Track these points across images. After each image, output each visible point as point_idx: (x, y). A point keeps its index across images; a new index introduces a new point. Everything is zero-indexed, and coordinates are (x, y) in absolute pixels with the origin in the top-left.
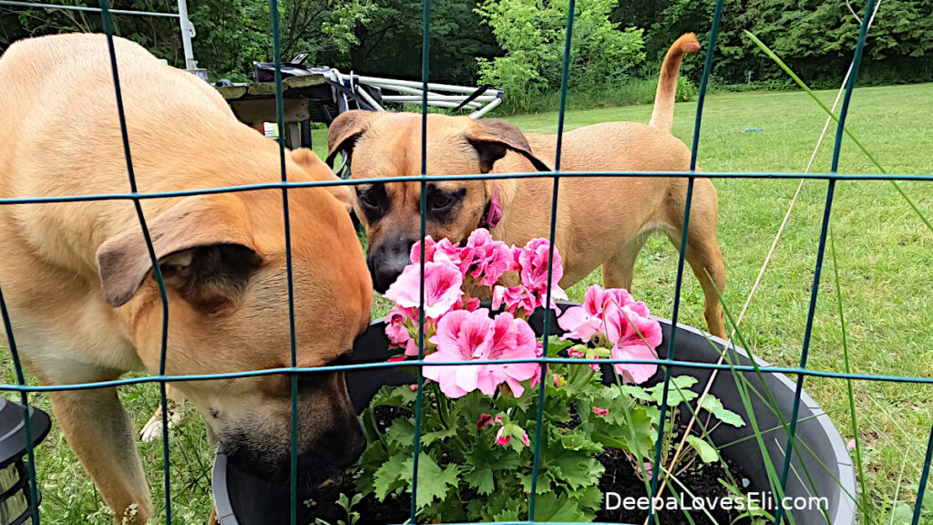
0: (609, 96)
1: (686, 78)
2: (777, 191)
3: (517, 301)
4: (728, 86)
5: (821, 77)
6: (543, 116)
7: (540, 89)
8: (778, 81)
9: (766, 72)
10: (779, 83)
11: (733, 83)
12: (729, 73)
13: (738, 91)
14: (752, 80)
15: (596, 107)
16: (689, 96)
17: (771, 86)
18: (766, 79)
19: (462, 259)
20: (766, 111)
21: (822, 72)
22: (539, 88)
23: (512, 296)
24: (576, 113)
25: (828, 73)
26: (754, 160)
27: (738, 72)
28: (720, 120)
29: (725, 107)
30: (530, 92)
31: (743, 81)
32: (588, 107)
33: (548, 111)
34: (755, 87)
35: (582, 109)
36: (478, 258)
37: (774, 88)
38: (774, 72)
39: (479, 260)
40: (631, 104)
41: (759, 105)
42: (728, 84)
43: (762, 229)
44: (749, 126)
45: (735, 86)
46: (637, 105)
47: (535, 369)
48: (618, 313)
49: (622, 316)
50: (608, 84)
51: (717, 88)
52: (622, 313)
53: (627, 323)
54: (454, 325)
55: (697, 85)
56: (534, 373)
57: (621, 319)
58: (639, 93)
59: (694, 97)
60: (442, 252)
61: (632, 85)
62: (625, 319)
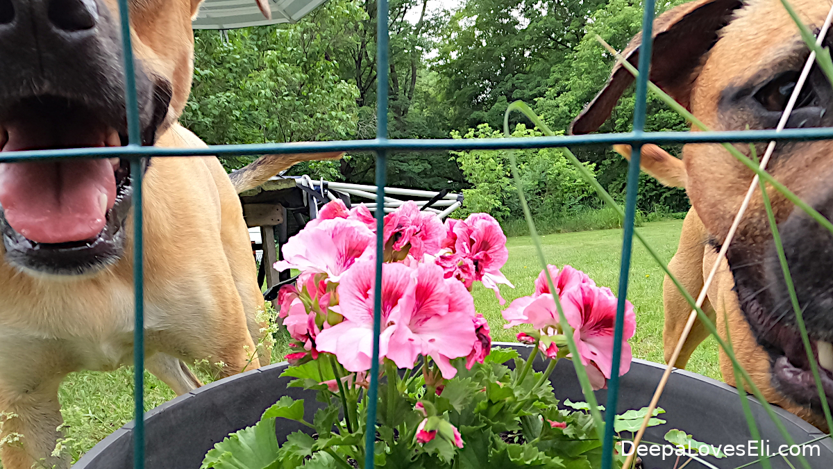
0: (565, 222)
12: (674, 203)
15: (553, 232)
32: (547, 233)
36: (402, 227)
40: (585, 229)
45: (680, 214)
46: (590, 230)
47: (473, 344)
48: (580, 291)
49: (586, 294)
50: (564, 213)
51: (663, 216)
52: (586, 290)
53: (593, 303)
54: (362, 282)
55: (645, 213)
56: (471, 349)
57: (584, 298)
58: (592, 220)
59: (642, 224)
60: (358, 219)
61: (585, 213)
62: (589, 299)
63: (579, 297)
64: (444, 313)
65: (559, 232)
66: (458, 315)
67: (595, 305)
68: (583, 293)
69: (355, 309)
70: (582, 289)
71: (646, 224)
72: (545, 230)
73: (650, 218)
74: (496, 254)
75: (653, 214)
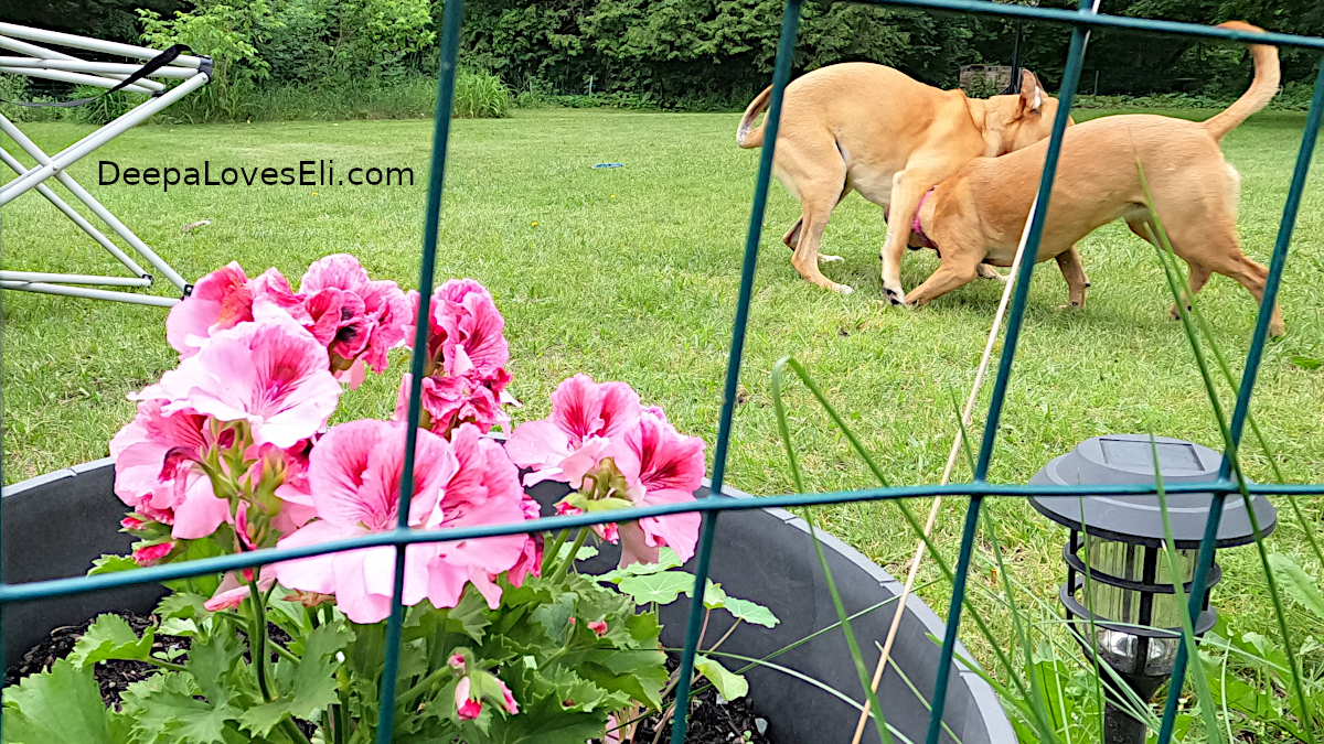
0: (374, 99)
1: (497, 78)
2: (660, 256)
3: (457, 406)
4: (561, 98)
5: (691, 93)
6: (260, 127)
7: (255, 80)
8: (631, 94)
9: (615, 79)
10: (632, 97)
11: (568, 93)
12: (561, 77)
13: (574, 106)
14: (594, 91)
15: (352, 117)
16: (503, 108)
17: (622, 101)
18: (614, 91)
19: (315, 317)
20: (620, 138)
21: (692, 86)
22: (252, 77)
23: (443, 395)
24: (319, 125)
25: (700, 88)
26: (618, 209)
27: (573, 77)
28: (557, 148)
29: (560, 130)
30: (237, 82)
31: (582, 92)
32: (340, 117)
33: (269, 120)
34: (599, 101)
35: (329, 120)
36: (351, 316)
37: (625, 105)
38: (627, 80)
39: (355, 319)
40: (412, 116)
41: (609, 129)
42: (559, 94)
43: (649, 314)
44: (601, 158)
45: (570, 98)
46: (421, 118)
47: (522, 546)
48: (639, 426)
49: (648, 433)
50: (373, 80)
51: (543, 100)
52: (647, 426)
53: (655, 446)
54: (348, 455)
55: (514, 93)
56: (519, 554)
57: (644, 439)
58: (424, 98)
59: (509, 111)
60: (269, 299)
61: (411, 85)
62: (651, 439)
63: (637, 438)
64: (481, 501)
65: (363, 117)
66: (500, 500)
67: (659, 448)
68: (644, 431)
69: (339, 505)
70: (642, 425)
71: (514, 112)
72: (338, 112)
73: (522, 101)
74: (492, 351)
75: (527, 94)
